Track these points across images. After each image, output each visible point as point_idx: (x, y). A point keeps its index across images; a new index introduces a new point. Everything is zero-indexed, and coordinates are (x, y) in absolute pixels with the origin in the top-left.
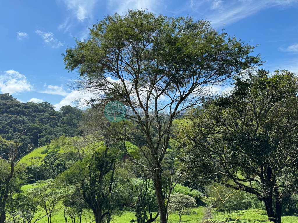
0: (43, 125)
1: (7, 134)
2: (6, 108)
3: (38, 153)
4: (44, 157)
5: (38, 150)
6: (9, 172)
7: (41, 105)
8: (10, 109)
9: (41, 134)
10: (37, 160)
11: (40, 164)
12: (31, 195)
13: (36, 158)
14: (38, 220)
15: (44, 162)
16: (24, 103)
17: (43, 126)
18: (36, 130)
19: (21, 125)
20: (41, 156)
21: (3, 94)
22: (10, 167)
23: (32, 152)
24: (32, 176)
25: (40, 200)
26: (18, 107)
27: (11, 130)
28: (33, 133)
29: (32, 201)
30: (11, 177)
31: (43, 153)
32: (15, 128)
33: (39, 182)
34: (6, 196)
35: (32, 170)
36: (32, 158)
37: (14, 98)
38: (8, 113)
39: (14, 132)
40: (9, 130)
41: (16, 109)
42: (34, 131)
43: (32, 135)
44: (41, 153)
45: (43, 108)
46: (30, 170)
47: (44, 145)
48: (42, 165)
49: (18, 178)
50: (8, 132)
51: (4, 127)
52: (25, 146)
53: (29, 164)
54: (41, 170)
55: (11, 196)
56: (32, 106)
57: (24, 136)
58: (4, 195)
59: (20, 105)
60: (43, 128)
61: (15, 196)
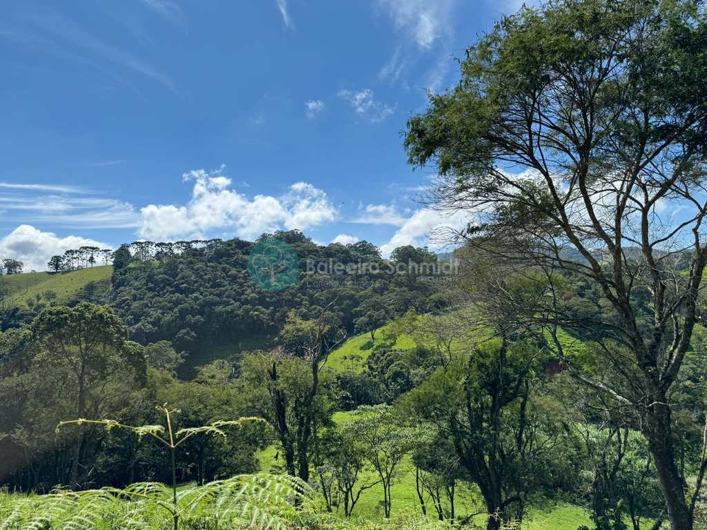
0: (362, 290)
1: (298, 309)
3: (355, 347)
4: (367, 357)
5: (355, 341)
6: (311, 383)
7: (354, 247)
9: (359, 309)
10: (355, 361)
11: (360, 370)
12: (350, 435)
13: (352, 358)
14: (366, 488)
15: (367, 366)
16: (324, 247)
17: (363, 292)
18: (348, 301)
19: (322, 291)
20: (361, 355)
21: (288, 232)
22: (312, 375)
23: (344, 345)
24: (349, 394)
25: (366, 447)
26: (315, 255)
27: (306, 300)
28: (343, 306)
29: (353, 447)
30: (313, 394)
31: (364, 348)
32: (311, 296)
33: (363, 409)
34: (308, 431)
35: (347, 383)
36: (346, 358)
37: (307, 237)
39: (311, 306)
40: (302, 300)
42: (345, 302)
43: (342, 310)
44: (361, 348)
45: (359, 254)
46: (344, 382)
47: (366, 332)
48: (365, 372)
49: (325, 397)
50: (300, 304)
51: (294, 295)
52: (332, 332)
53: (340, 369)
54: (364, 383)
55: (315, 432)
56: (339, 252)
57: (328, 314)
58: (303, 429)
59: (317, 251)
60: (361, 296)
61: (322, 432)
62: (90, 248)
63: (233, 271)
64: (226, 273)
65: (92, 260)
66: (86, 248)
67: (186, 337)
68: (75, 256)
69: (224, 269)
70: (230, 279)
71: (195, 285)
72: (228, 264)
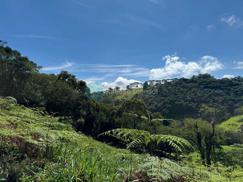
0: (238, 97)
1: (208, 104)
2: (206, 84)
3: (235, 121)
4: (240, 125)
5: (235, 118)
6: (212, 131)
7: (234, 79)
8: (210, 85)
9: (236, 105)
10: (234, 127)
11: (237, 130)
12: (230, 155)
13: (233, 125)
14: (238, 177)
15: (240, 129)
16: (220, 80)
17: (238, 98)
18: (231, 102)
19: (219, 97)
20: (238, 124)
22: (212, 128)
23: (229, 120)
24: (230, 139)
25: (238, 161)
26: (216, 83)
27: (211, 101)
28: (229, 104)
29: (231, 159)
30: (213, 135)
31: (239, 121)
32: (214, 99)
33: (236, 145)
34: (210, 149)
35: (230, 135)
36: (230, 125)
37: (212, 76)
38: (208, 88)
39: (214, 103)
40: (210, 101)
41: (214, 85)
42: (230, 102)
43: (228, 105)
44: (238, 122)
45: (237, 82)
46: (228, 134)
47: (240, 115)
48: (239, 131)
49: (218, 137)
50: (209, 102)
51: (206, 99)
52: (223, 113)
53: (227, 129)
54: (238, 135)
55: (214, 150)
56: (227, 81)
57: (221, 106)
58: (208, 148)
59: (216, 81)
60: (238, 100)
61: (217, 150)
62: (137, 83)
63: (182, 90)
64: (179, 90)
65: (137, 86)
66: (135, 83)
67: (165, 111)
68: (133, 85)
69: (178, 89)
70: (180, 92)
71: (168, 94)
72: (180, 87)
